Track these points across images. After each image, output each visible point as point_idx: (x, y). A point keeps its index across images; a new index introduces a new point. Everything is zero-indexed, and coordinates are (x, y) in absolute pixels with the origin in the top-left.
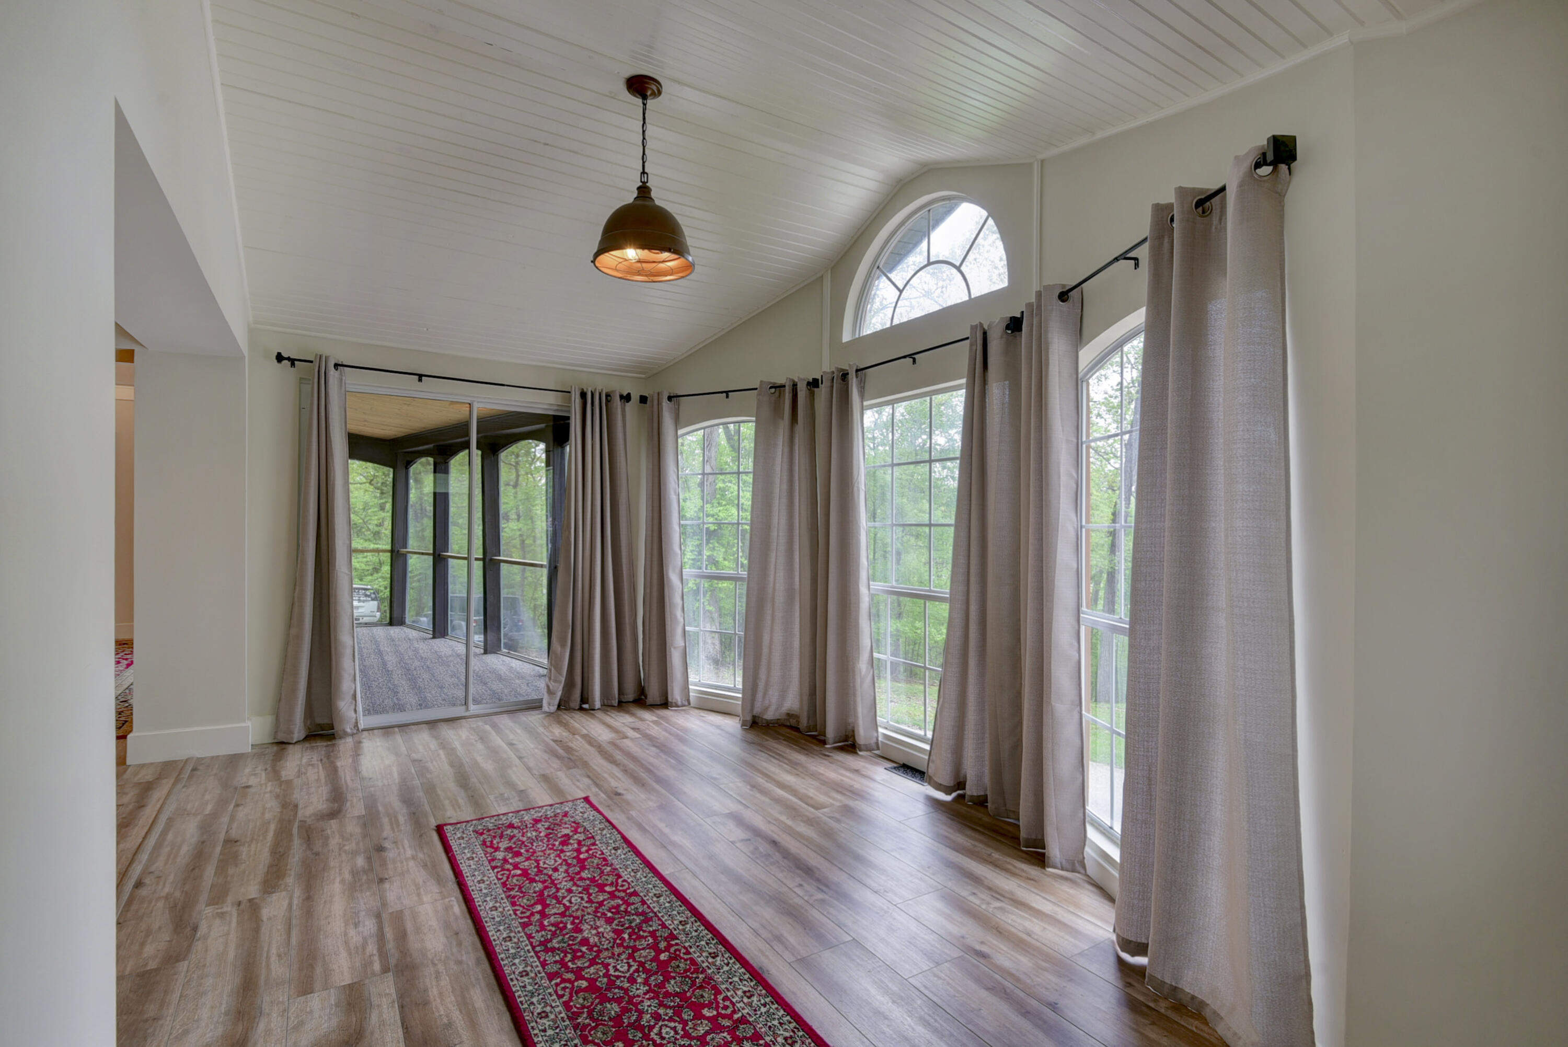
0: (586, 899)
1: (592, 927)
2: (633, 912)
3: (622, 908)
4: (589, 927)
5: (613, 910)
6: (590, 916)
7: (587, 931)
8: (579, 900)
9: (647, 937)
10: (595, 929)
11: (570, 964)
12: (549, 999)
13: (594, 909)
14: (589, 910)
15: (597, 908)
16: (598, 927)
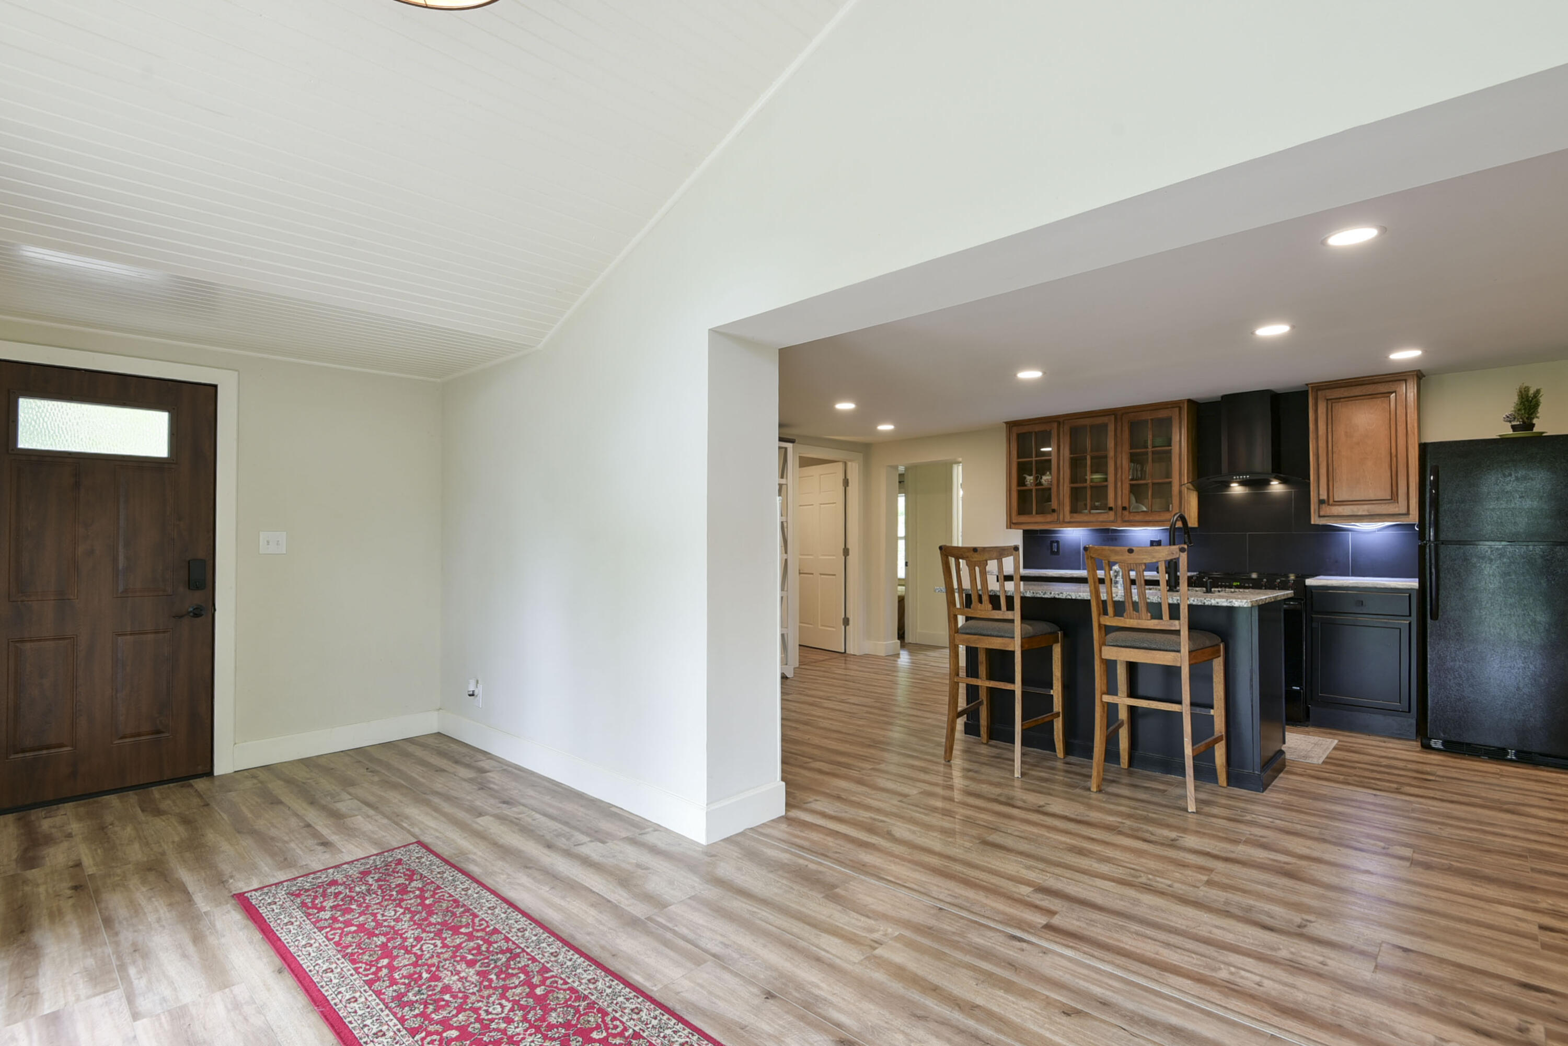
0: (481, 1012)
1: (466, 978)
2: (416, 1005)
3: (431, 1008)
4: (469, 979)
5: (443, 1003)
6: (471, 991)
7: (471, 974)
8: (491, 1010)
9: (401, 979)
10: (462, 978)
11: (481, 943)
12: (491, 917)
13: (469, 1001)
14: (473, 998)
15: (465, 1002)
16: (458, 980)
